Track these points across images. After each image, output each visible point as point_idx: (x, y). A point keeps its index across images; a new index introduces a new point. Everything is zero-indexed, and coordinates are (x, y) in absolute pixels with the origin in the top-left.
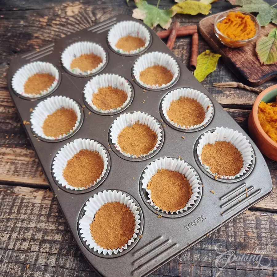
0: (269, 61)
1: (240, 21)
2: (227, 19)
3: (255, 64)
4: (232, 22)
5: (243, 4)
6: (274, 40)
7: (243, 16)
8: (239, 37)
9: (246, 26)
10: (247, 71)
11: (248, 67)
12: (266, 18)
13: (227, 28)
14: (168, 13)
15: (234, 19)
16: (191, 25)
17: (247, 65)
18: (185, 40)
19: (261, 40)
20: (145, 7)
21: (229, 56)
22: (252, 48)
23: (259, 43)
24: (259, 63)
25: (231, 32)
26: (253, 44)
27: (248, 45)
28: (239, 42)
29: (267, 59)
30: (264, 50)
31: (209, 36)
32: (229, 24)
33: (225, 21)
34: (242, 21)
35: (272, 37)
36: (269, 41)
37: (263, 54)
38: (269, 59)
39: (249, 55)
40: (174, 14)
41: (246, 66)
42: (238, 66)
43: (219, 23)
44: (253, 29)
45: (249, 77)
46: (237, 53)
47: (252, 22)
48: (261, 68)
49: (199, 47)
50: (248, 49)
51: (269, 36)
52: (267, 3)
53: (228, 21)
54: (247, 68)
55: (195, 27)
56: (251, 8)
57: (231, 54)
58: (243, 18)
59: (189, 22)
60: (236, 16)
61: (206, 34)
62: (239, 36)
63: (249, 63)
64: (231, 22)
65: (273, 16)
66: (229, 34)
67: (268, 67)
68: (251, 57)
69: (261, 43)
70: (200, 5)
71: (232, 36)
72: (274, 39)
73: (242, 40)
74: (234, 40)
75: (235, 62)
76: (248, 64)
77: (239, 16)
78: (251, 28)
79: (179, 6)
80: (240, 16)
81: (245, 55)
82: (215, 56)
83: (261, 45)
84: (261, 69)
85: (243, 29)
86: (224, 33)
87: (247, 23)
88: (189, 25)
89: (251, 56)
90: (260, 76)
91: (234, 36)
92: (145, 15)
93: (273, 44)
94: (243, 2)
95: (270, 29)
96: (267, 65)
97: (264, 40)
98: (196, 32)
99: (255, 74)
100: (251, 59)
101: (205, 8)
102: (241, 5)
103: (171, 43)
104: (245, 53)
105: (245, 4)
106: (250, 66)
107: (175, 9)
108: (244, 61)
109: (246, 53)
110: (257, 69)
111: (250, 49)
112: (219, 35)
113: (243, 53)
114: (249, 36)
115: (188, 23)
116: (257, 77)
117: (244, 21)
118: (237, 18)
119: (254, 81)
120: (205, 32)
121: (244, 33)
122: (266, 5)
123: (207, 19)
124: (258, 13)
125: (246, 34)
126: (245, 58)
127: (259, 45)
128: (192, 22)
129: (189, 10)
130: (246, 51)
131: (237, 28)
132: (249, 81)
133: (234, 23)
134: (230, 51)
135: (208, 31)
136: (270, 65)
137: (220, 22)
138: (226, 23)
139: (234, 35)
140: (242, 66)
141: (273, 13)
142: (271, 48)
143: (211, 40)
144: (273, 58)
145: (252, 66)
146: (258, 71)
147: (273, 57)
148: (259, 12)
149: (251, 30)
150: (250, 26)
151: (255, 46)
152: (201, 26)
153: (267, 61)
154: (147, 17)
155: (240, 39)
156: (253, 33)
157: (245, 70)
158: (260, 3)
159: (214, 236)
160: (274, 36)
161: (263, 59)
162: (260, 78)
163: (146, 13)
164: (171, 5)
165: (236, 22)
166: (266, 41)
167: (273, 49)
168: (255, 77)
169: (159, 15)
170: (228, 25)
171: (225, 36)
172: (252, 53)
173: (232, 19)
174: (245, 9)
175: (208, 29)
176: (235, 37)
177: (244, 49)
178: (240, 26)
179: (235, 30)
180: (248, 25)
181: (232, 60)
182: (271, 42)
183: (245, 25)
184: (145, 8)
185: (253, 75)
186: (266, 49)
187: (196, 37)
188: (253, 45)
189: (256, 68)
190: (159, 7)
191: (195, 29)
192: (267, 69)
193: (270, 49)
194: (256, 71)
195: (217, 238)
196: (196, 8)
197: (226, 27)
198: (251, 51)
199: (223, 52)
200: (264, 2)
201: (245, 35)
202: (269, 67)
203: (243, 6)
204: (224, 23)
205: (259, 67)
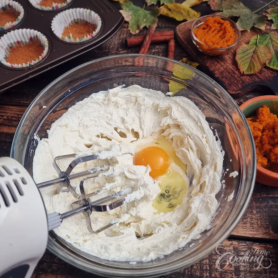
0: (249, 71)
1: (219, 27)
2: (205, 25)
3: (235, 73)
4: (211, 28)
5: (224, 8)
7: (222, 21)
8: (217, 45)
9: (225, 33)
10: (226, 81)
11: (227, 77)
12: (248, 22)
13: (204, 35)
15: (213, 24)
16: (168, 30)
17: (227, 75)
18: (161, 47)
19: (241, 48)
21: (207, 65)
22: (232, 56)
23: (239, 51)
24: (239, 73)
25: (209, 39)
26: (233, 52)
27: (228, 53)
28: (218, 50)
29: (248, 68)
30: (244, 59)
31: (186, 43)
32: (208, 30)
33: (203, 26)
34: (220, 27)
35: (253, 44)
36: (250, 49)
37: (244, 63)
38: (250, 68)
39: (229, 64)
41: (225, 76)
42: (216, 76)
43: (197, 29)
44: (233, 35)
45: (228, 87)
46: (215, 61)
47: (232, 28)
48: (241, 78)
49: (176, 55)
51: (250, 43)
52: (248, 9)
53: (206, 27)
54: (226, 78)
55: (172, 32)
56: (232, 12)
57: (210, 62)
58: (222, 24)
59: (166, 27)
60: (215, 21)
61: (183, 40)
62: (218, 43)
63: (229, 73)
64: (209, 28)
65: (255, 20)
66: (207, 40)
67: (248, 78)
68: (231, 66)
69: (241, 51)
71: (210, 44)
72: (255, 47)
73: (221, 47)
74: (212, 47)
75: (213, 71)
76: (227, 73)
78: (230, 35)
80: (219, 22)
81: (224, 63)
82: (193, 64)
84: (241, 80)
85: (222, 36)
86: (201, 40)
87: (226, 29)
88: (166, 30)
89: (231, 64)
90: (240, 87)
91: (212, 43)
93: (254, 52)
94: (224, 6)
95: (252, 36)
96: (248, 75)
97: (245, 48)
98: (173, 38)
99: (235, 85)
100: (230, 68)
103: (145, 49)
104: (224, 61)
106: (230, 76)
108: (224, 70)
109: (226, 62)
111: (229, 58)
112: (196, 41)
113: (222, 61)
114: (229, 43)
116: (237, 88)
117: (223, 27)
118: (216, 23)
119: (234, 93)
120: (182, 38)
121: (224, 39)
122: (248, 11)
123: (184, 24)
125: (225, 41)
126: (225, 67)
127: (240, 53)
128: (168, 27)
130: (226, 60)
131: (216, 34)
133: (213, 29)
134: (209, 60)
135: (185, 38)
136: (250, 75)
137: (198, 27)
138: (204, 29)
139: (212, 42)
140: (221, 75)
141: (254, 18)
142: (252, 57)
143: (188, 47)
144: (254, 68)
145: (232, 76)
146: (238, 81)
147: (254, 66)
148: (240, 16)
149: (231, 37)
150: (229, 32)
151: (235, 55)
152: (178, 31)
153: (247, 70)
155: (219, 47)
156: (232, 40)
157: (224, 80)
158: (241, 8)
159: (187, 271)
160: (255, 44)
161: (244, 68)
162: (240, 90)
165: (214, 28)
166: (247, 49)
167: (254, 58)
168: (235, 88)
170: (206, 31)
171: (202, 43)
172: (231, 61)
173: (210, 25)
174: (225, 13)
175: (186, 35)
176: (214, 44)
177: (224, 57)
178: (218, 33)
179: (213, 37)
180: (227, 32)
181: (210, 69)
182: (252, 50)
183: (224, 31)
185: (233, 86)
186: (246, 57)
187: (172, 43)
188: (233, 54)
189: (236, 78)
191: (172, 35)
192: (247, 79)
194: (236, 81)
195: (190, 273)
197: (204, 33)
198: (231, 59)
199: (201, 60)
200: (246, 8)
201: (224, 42)
202: (250, 77)
204: (202, 28)
205: (239, 77)
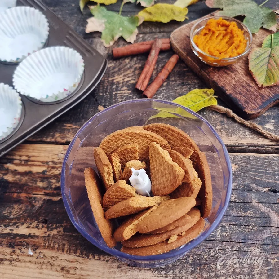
0: (268, 81)
1: (224, 30)
2: (206, 29)
3: (251, 86)
4: (213, 32)
5: (224, 5)
6: (271, 51)
7: (227, 23)
8: (225, 54)
9: (232, 37)
10: (242, 99)
11: (242, 92)
12: (255, 22)
13: (207, 42)
14: (133, 21)
15: (215, 28)
17: (241, 89)
19: (253, 53)
20: (104, 14)
21: (215, 79)
22: (244, 65)
23: (251, 58)
24: (256, 86)
25: (214, 48)
26: (245, 59)
28: (226, 61)
29: (266, 78)
30: (259, 66)
31: (185, 54)
32: (210, 35)
33: (204, 31)
34: (226, 30)
35: (267, 46)
36: (264, 53)
37: (259, 71)
38: (268, 78)
39: (241, 75)
40: (141, 22)
41: (239, 91)
42: (228, 92)
43: (197, 36)
44: (242, 40)
45: (245, 106)
46: (224, 73)
47: (240, 30)
48: (260, 91)
50: (239, 66)
51: (263, 45)
52: (254, 2)
53: (207, 32)
54: (240, 93)
56: (234, 10)
57: (218, 75)
58: (227, 26)
60: (218, 24)
61: (181, 50)
62: (226, 52)
63: (243, 86)
64: (211, 33)
65: (263, 18)
66: (212, 50)
67: (268, 90)
68: (244, 77)
69: (254, 57)
70: (174, 9)
71: (216, 53)
72: (270, 49)
73: (230, 57)
74: (220, 59)
75: (223, 87)
76: (241, 87)
77: (221, 23)
78: (239, 39)
79: (147, 12)
80: (223, 24)
81: (235, 75)
83: (254, 59)
84: (260, 94)
85: (229, 41)
86: (204, 50)
87: (234, 33)
88: (161, 35)
89: (244, 75)
90: (260, 103)
91: (218, 52)
92: (104, 25)
93: (270, 56)
94: (223, 3)
95: (263, 36)
96: (267, 87)
97: (258, 52)
99: (253, 101)
100: (244, 80)
101: (181, 13)
102: (221, 7)
104: (235, 72)
105: (226, 6)
106: (245, 90)
107: (142, 16)
108: (236, 84)
109: (237, 73)
110: (254, 95)
111: (241, 67)
112: (198, 52)
113: (233, 72)
114: (240, 50)
115: (158, 34)
116: (256, 106)
117: (229, 30)
118: (220, 26)
119: (253, 112)
120: (179, 49)
121: (231, 47)
122: (253, 5)
123: (180, 30)
124: (244, 17)
125: (234, 47)
126: (236, 79)
127: (253, 59)
128: (163, 32)
129: (160, 16)
130: (237, 70)
131: (221, 40)
132: (246, 113)
133: (217, 34)
134: (216, 72)
135: (183, 47)
136: (271, 87)
137: (198, 33)
138: (205, 34)
139: (218, 50)
140: (234, 91)
141: (262, 14)
142: (268, 62)
143: (188, 59)
144: (273, 77)
145: (247, 90)
146: (256, 96)
147: (273, 75)
148: (245, 15)
149: (240, 42)
150: (237, 36)
151: (247, 62)
153: (266, 81)
154: (106, 28)
155: (227, 57)
156: (242, 45)
157: (238, 96)
158: (246, 3)
160: (270, 46)
161: (261, 79)
162: (261, 107)
163: (105, 23)
164: (137, 10)
165: (218, 32)
166: (261, 54)
167: (271, 64)
168: (253, 105)
169: (121, 24)
170: (208, 37)
171: (206, 53)
172: (244, 71)
173: (213, 29)
174: (226, 12)
175: (183, 43)
176: (220, 53)
177: (233, 67)
178: (224, 38)
179: (219, 44)
180: (235, 35)
181: (219, 84)
182: (267, 55)
183: (231, 35)
184: (104, 16)
185: (250, 102)
186: (261, 64)
188: (245, 61)
189: (253, 93)
190: (123, 13)
192: (267, 93)
193: (267, 64)
194: (253, 97)
196: (169, 13)
197: (207, 40)
198: (242, 68)
199: (206, 74)
200: (251, 2)
201: (232, 49)
202: (270, 90)
203: (224, 9)
204: (203, 34)
205: (257, 90)
